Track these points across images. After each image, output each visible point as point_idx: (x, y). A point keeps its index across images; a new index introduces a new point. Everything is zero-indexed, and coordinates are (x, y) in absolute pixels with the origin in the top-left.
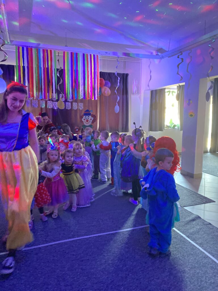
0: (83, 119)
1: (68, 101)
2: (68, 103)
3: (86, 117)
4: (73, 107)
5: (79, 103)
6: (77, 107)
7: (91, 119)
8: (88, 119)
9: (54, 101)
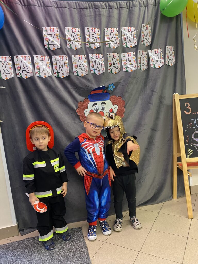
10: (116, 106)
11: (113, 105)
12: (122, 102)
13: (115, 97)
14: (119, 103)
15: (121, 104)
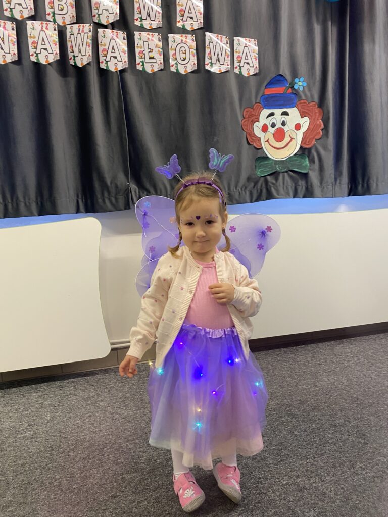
0: (260, 125)
1: (179, 25)
2: (178, 37)
3: (272, 114)
6: (228, 60)
8: (284, 124)
9: (105, 27)
10: (306, 119)
11: (302, 118)
12: (317, 111)
13: (305, 103)
14: (311, 114)
15: (316, 115)
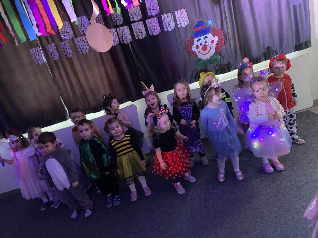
0: (195, 46)
1: (149, 14)
2: (150, 20)
3: (199, 39)
4: (165, 27)
5: (176, 12)
6: (174, 24)
7: (213, 42)
8: (206, 42)
9: (119, 26)
10: (216, 37)
11: (214, 37)
15: (220, 34)
